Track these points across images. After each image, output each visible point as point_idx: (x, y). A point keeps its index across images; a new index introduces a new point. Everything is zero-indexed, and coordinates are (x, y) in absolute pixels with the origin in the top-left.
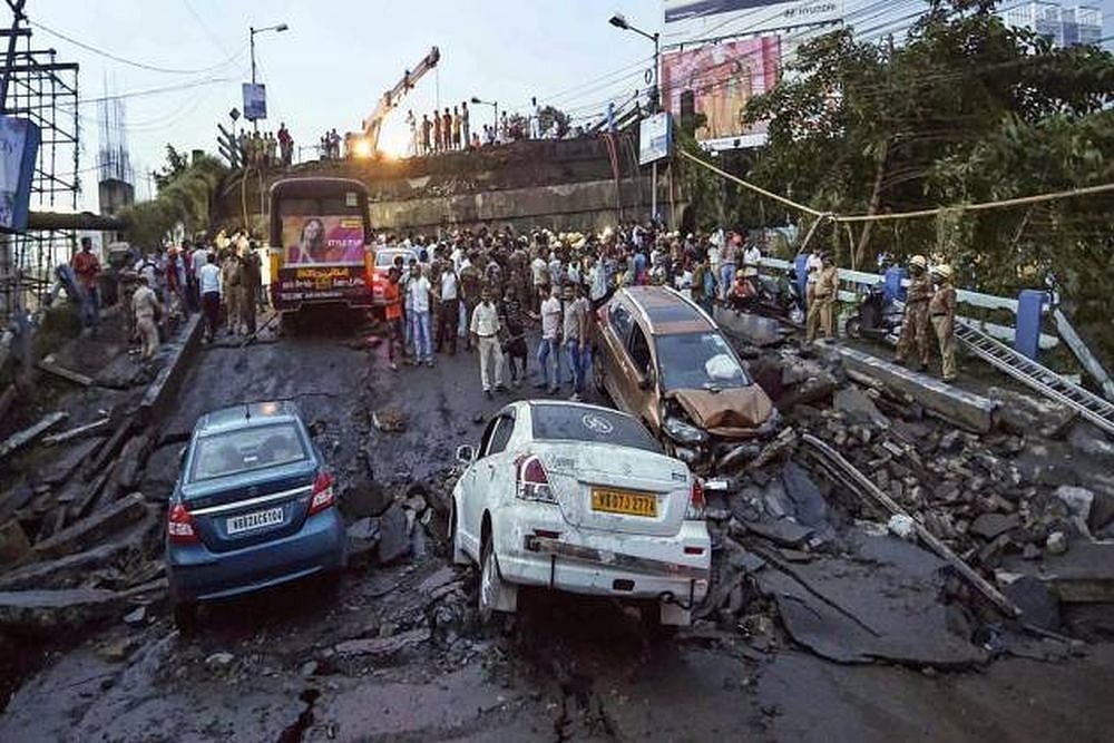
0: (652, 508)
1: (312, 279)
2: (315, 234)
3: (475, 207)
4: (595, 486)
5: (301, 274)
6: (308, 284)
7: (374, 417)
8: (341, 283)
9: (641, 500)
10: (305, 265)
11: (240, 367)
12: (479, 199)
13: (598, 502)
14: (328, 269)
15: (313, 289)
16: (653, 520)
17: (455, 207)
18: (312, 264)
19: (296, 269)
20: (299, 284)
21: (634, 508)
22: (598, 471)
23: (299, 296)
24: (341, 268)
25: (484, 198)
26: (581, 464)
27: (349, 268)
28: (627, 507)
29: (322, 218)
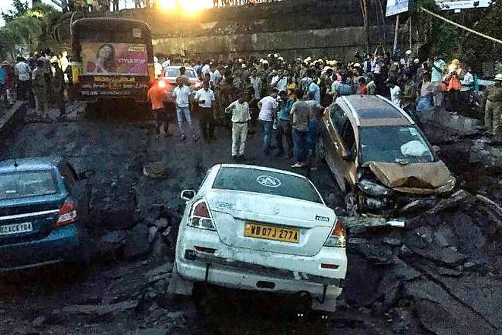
0: (296, 238)
1: (106, 83)
2: (108, 54)
3: (250, 42)
4: (248, 221)
5: (96, 79)
6: (103, 86)
7: (144, 169)
8: (130, 86)
9: (287, 232)
10: (99, 74)
11: (50, 135)
12: (255, 37)
13: (250, 231)
14: (118, 77)
15: (107, 89)
16: (296, 245)
17: (235, 42)
18: (105, 73)
19: (92, 77)
20: (95, 85)
21: (280, 237)
22: (250, 211)
23: (96, 93)
24: (129, 77)
25: (258, 36)
26: (238, 206)
27: (135, 77)
28: (274, 236)
29: (113, 44)
